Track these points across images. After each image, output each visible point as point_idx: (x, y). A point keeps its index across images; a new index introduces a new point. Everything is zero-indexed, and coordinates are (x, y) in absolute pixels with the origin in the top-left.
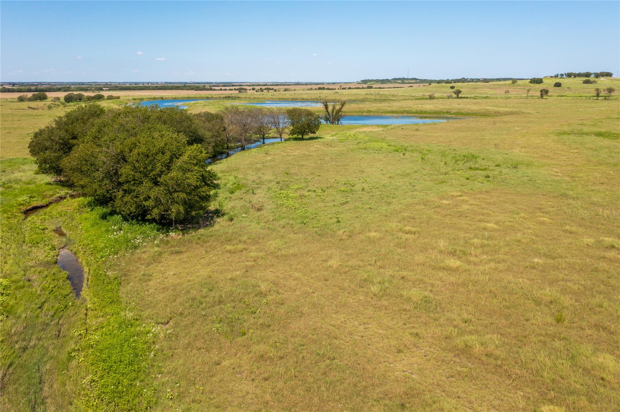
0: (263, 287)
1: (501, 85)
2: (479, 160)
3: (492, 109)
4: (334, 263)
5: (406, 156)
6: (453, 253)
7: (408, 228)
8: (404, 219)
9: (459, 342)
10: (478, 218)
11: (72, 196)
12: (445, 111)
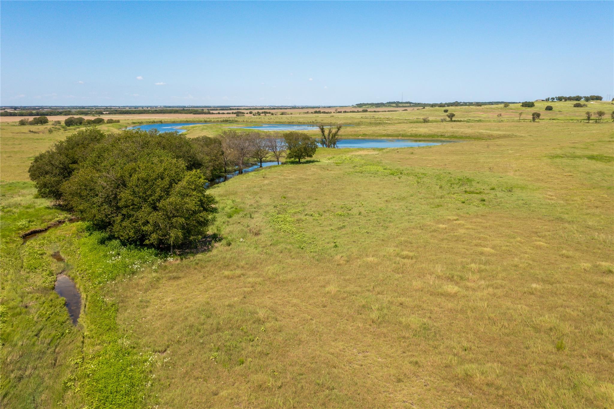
0: (261, 314)
1: (494, 109)
2: (474, 183)
3: (486, 132)
4: (332, 288)
5: (402, 180)
6: (451, 279)
7: (405, 253)
8: (401, 243)
9: (459, 371)
10: (474, 242)
11: (71, 221)
12: (439, 134)
